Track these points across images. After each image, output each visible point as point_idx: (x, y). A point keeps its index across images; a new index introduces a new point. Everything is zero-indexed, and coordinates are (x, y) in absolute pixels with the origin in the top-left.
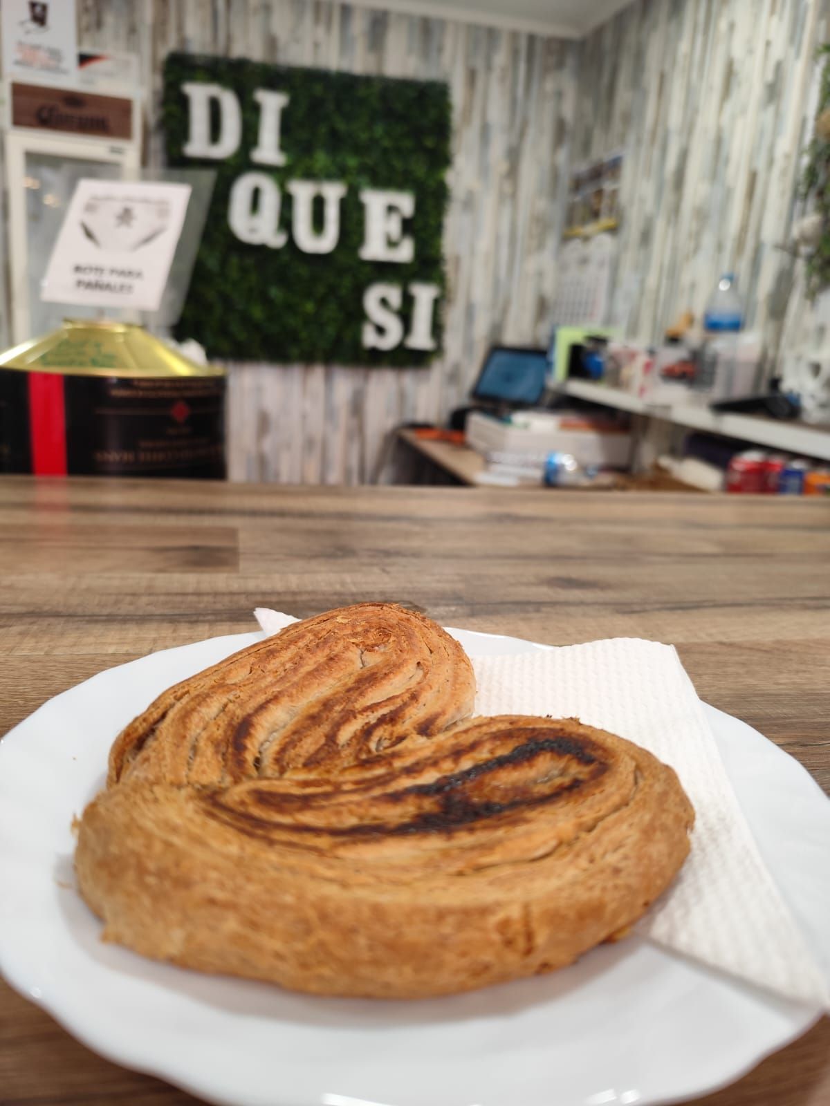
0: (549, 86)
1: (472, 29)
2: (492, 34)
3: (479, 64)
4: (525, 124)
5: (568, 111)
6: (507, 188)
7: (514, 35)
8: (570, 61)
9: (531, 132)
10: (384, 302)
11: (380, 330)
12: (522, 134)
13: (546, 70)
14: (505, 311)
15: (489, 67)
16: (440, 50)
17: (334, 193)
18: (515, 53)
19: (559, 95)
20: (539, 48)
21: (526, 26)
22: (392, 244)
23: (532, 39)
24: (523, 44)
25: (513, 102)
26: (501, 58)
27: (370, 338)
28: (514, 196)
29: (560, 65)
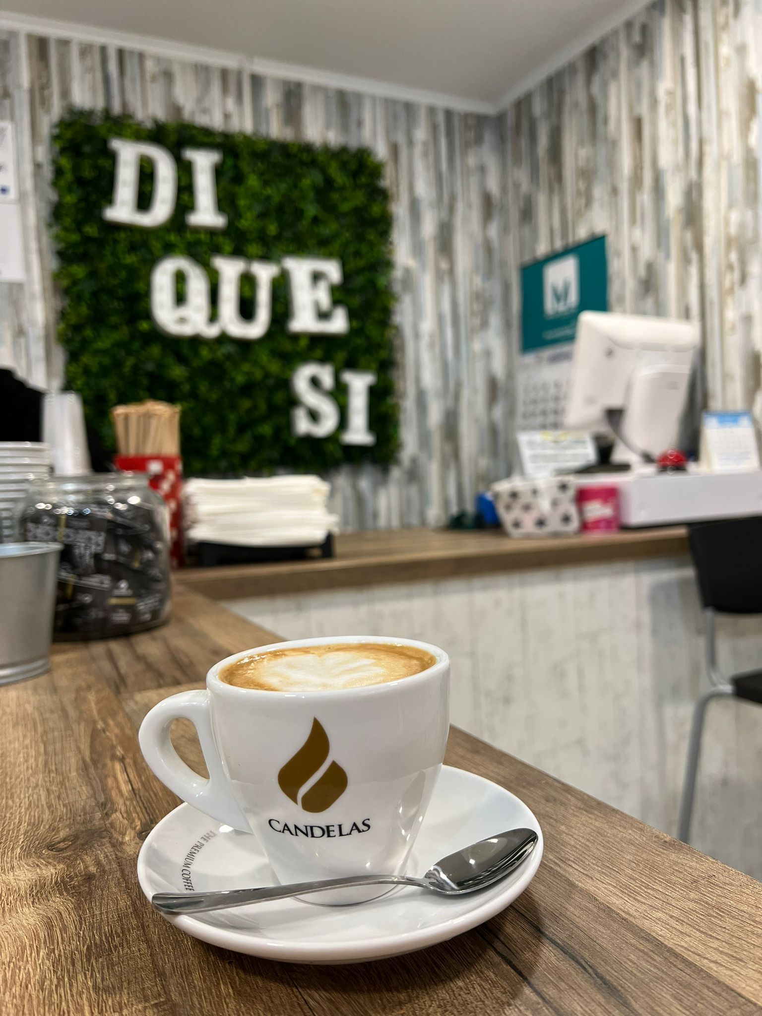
0: (472, 161)
1: (390, 103)
2: (409, 108)
3: (401, 139)
4: (453, 198)
5: (493, 185)
6: (444, 265)
7: (432, 110)
8: (489, 137)
9: (460, 207)
10: (315, 382)
11: (314, 416)
12: (451, 209)
13: (467, 145)
14: (457, 397)
15: (411, 143)
16: (360, 124)
17: (264, 273)
18: (434, 128)
19: (482, 169)
20: (457, 124)
21: (442, 101)
22: (323, 316)
23: (449, 114)
24: (441, 119)
25: (439, 177)
26: (421, 134)
27: (303, 425)
28: (451, 272)
29: (479, 140)
